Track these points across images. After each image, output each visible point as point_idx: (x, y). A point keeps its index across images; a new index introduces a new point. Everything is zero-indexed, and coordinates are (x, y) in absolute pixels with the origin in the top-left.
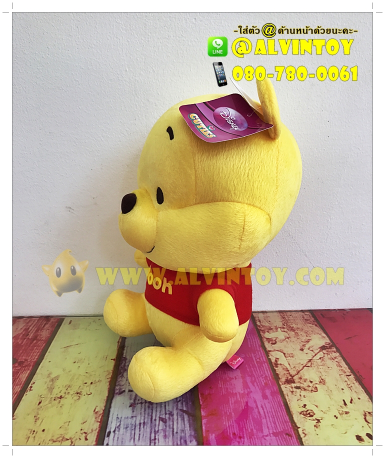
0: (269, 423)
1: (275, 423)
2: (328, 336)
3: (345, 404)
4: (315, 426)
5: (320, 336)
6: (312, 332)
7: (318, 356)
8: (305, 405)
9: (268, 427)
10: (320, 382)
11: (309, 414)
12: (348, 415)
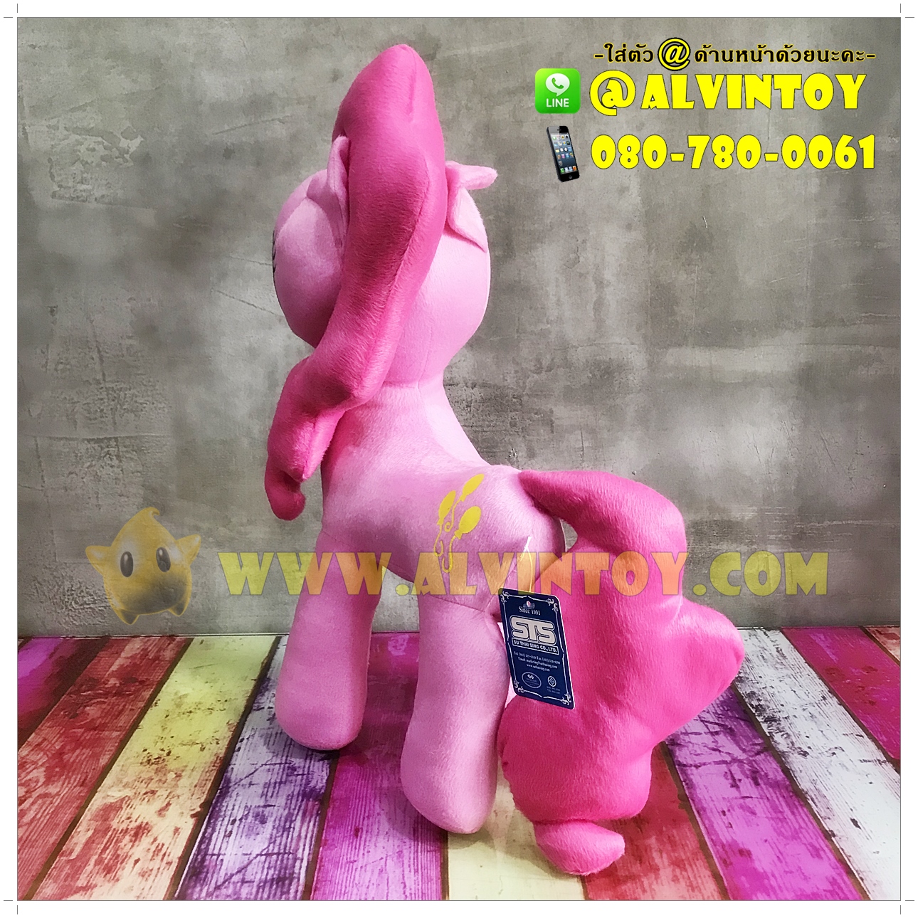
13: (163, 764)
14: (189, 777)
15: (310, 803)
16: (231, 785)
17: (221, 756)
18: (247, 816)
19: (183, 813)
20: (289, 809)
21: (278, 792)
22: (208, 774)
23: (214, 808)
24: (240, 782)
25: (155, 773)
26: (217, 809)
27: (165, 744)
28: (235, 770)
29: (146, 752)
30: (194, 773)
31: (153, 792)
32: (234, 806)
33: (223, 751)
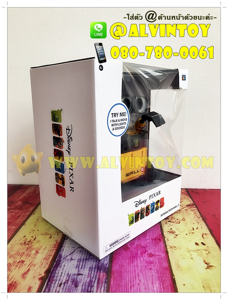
0: (150, 234)
1: (153, 235)
2: (193, 200)
3: (193, 229)
4: (174, 237)
5: (188, 200)
6: (184, 198)
7: (185, 209)
8: (171, 229)
9: (149, 236)
10: (183, 220)
11: (173, 232)
12: (194, 234)
13: (31, 245)
14: (42, 253)
15: (101, 274)
16: (62, 259)
17: (59, 241)
18: (68, 281)
19: (35, 277)
20: (90, 278)
21: (85, 265)
22: (51, 252)
23: (51, 275)
24: (66, 257)
25: (26, 250)
26: (53, 275)
27: (34, 234)
28: (64, 250)
29: (25, 238)
30: (45, 250)
31: (23, 262)
32: (62, 273)
33: (60, 239)
